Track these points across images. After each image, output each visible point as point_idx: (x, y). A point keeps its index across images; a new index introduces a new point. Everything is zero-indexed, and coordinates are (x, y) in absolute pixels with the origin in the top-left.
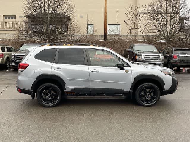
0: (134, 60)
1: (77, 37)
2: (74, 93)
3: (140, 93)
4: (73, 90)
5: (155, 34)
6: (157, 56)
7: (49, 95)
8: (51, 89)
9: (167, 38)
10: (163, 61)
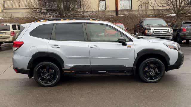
0: (143, 34)
1: (89, 13)
2: (74, 71)
3: (144, 68)
4: (72, 68)
5: (165, 8)
6: (166, 29)
7: (47, 74)
8: (49, 68)
9: (177, 12)
10: (173, 34)
